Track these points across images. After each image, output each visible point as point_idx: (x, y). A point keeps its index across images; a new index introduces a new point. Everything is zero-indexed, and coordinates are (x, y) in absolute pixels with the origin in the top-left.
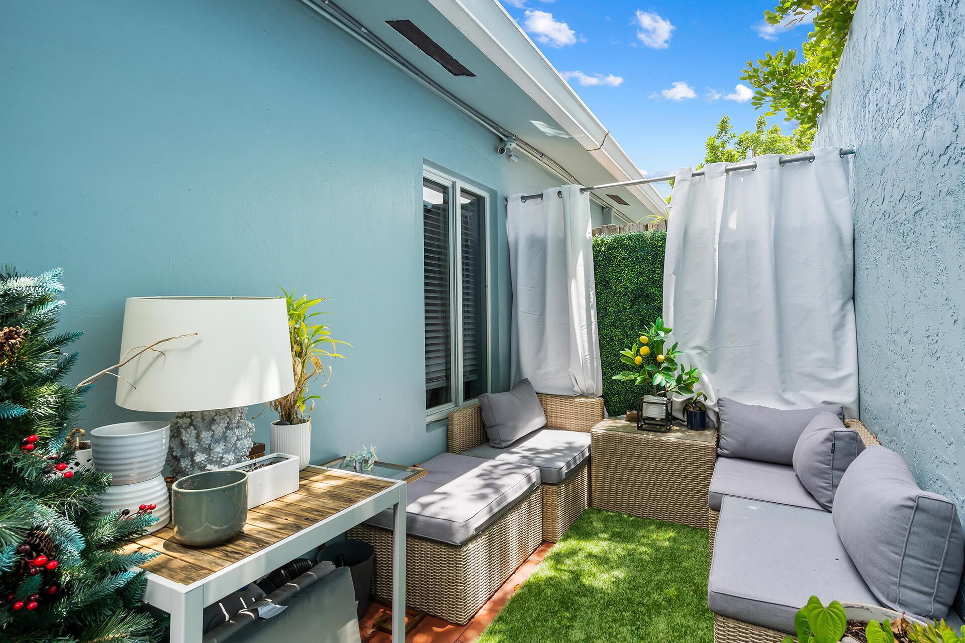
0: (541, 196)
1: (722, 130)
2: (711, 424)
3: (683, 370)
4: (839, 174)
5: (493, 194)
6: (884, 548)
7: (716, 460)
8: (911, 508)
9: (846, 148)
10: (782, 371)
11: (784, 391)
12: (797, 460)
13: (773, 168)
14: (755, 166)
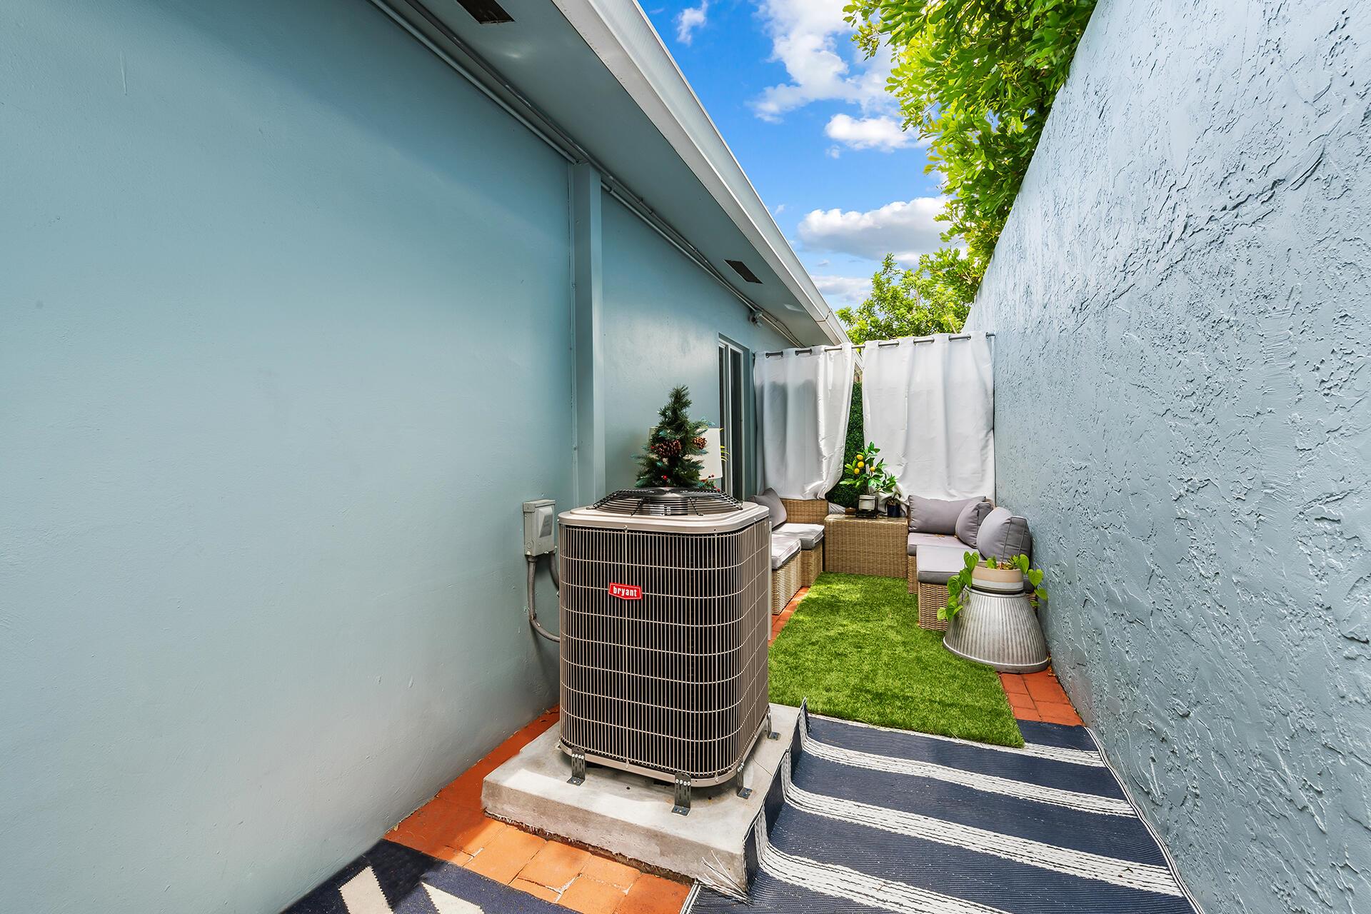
0: (781, 354)
1: (887, 267)
2: (903, 514)
3: (886, 477)
4: (986, 348)
5: (746, 350)
6: (998, 544)
7: (908, 534)
8: (1008, 523)
9: (989, 333)
10: (949, 477)
11: (950, 489)
12: (958, 528)
13: (944, 343)
14: (933, 341)
